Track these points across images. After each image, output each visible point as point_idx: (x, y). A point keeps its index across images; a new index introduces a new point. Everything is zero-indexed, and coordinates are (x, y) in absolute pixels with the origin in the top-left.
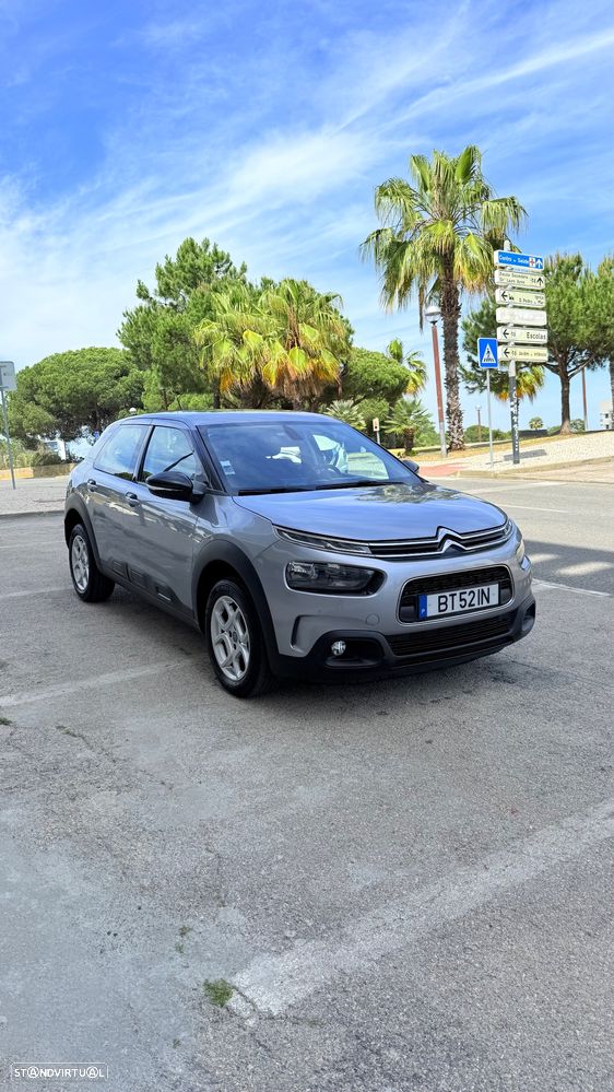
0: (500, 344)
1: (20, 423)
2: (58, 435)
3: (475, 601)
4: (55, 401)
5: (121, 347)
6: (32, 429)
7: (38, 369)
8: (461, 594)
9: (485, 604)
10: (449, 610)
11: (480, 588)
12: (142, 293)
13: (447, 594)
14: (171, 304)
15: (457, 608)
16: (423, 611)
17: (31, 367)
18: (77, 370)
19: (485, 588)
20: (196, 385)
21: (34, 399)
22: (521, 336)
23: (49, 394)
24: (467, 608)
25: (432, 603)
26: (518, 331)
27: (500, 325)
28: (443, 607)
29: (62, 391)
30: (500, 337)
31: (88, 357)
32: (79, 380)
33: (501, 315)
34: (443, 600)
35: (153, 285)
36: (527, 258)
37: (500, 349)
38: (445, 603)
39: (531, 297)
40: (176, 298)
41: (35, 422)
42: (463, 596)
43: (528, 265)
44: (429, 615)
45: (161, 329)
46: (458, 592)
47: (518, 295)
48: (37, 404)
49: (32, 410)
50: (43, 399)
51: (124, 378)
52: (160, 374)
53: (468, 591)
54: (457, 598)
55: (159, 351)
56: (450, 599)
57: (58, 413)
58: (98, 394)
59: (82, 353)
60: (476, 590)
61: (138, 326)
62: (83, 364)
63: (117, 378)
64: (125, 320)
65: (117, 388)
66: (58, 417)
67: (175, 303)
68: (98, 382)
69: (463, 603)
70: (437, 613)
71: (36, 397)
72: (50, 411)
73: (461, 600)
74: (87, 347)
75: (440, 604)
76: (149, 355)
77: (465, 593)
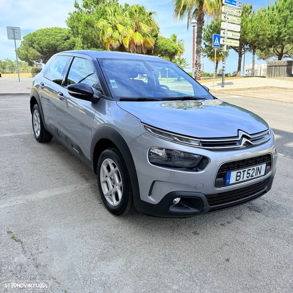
0: (222, 37)
1: (27, 55)
2: (42, 61)
3: (254, 174)
4: (41, 48)
5: (67, 27)
6: (32, 58)
7: (35, 35)
8: (248, 170)
9: (259, 175)
10: (241, 180)
11: (257, 167)
12: (77, 6)
13: (241, 171)
14: (88, 11)
15: (245, 178)
16: (228, 181)
17: (32, 33)
18: (49, 36)
19: (260, 166)
20: (96, 45)
21: (32, 46)
22: (230, 35)
23: (38, 44)
26: (229, 33)
27: (222, 29)
28: (238, 178)
29: (44, 44)
30: (222, 34)
31: (54, 31)
32: (50, 40)
33: (223, 25)
34: (239, 174)
35: (81, 4)
36: (236, 2)
37: (221, 39)
38: (240, 176)
39: (235, 18)
40: (90, 9)
41: (33, 55)
42: (249, 172)
43: (235, 5)
44: (230, 183)
45: (83, 21)
47: (231, 18)
48: (34, 48)
49: (32, 51)
50: (36, 46)
51: (68, 40)
52: (82, 39)
54: (246, 173)
55: (82, 29)
56: (242, 173)
57: (42, 52)
58: (57, 46)
59: (52, 29)
60: (255, 168)
61: (74, 19)
62: (52, 34)
63: (65, 40)
64: (69, 16)
65: (65, 44)
66: (42, 54)
67: (89, 11)
68: (57, 41)
70: (235, 182)
71: (33, 45)
72: (39, 51)
73: (248, 174)
74: (54, 27)
75: (237, 176)
76: (78, 31)
77: (250, 170)
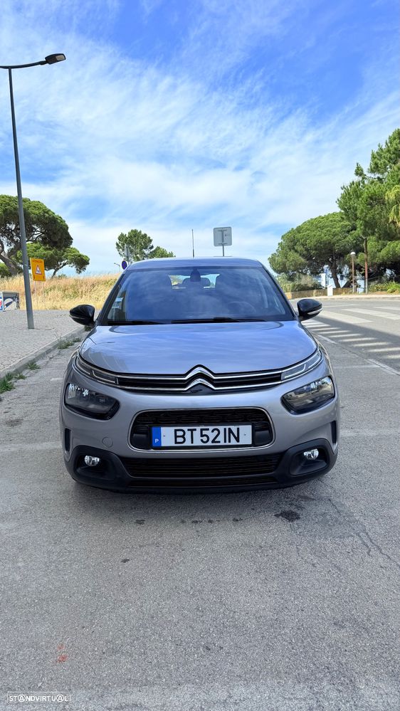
1: (284, 264)
2: (309, 272)
3: (221, 438)
4: (307, 250)
5: (338, 210)
6: (291, 267)
7: (299, 230)
8: (202, 430)
9: (233, 442)
10: (188, 443)
11: (227, 427)
12: (359, 172)
13: (185, 429)
14: (379, 178)
15: (197, 442)
16: (156, 440)
17: (295, 228)
18: (322, 228)
19: (234, 428)
21: (294, 249)
23: (303, 245)
24: (210, 443)
25: (167, 435)
28: (180, 440)
29: (311, 243)
31: (330, 219)
32: (323, 235)
34: (180, 433)
38: (183, 437)
40: (383, 173)
41: (293, 263)
42: (204, 432)
44: (163, 445)
45: (365, 195)
46: (199, 428)
48: (296, 251)
49: (293, 256)
50: (299, 248)
51: (353, 231)
52: (362, 227)
53: (211, 428)
54: (197, 434)
55: (362, 211)
56: (188, 433)
57: (309, 258)
58: (334, 244)
59: (327, 217)
60: (221, 428)
61: (351, 196)
62: (326, 224)
63: (348, 232)
64: (342, 191)
65: (347, 239)
66: (308, 260)
67: (381, 176)
68: (335, 236)
69: (205, 439)
70: (173, 444)
71: (296, 247)
72: (303, 256)
73: (202, 436)
74: (331, 213)
75: (176, 437)
76: (356, 215)
77: (208, 429)
